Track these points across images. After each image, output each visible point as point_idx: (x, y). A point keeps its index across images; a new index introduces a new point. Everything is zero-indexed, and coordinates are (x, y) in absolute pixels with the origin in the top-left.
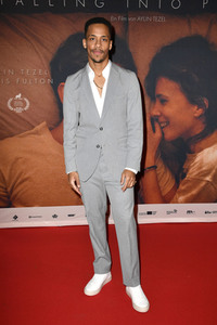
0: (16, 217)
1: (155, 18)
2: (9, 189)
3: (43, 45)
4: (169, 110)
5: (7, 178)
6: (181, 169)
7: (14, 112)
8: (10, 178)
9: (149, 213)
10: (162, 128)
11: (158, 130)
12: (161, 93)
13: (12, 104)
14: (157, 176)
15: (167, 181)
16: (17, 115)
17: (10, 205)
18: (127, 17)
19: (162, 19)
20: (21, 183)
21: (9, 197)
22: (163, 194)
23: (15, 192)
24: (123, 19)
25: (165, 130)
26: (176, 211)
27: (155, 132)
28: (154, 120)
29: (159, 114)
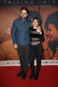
0: (8, 63)
1: (48, 6)
2: (6, 55)
3: (16, 15)
4: (52, 33)
5: (6, 52)
6: (55, 50)
7: (8, 34)
8: (7, 52)
9: (46, 62)
10: (50, 38)
11: (48, 38)
12: (49, 28)
13: (7, 31)
14: (48, 51)
15: (51, 53)
16: (9, 34)
17: (6, 60)
18: (40, 6)
19: (50, 7)
20: (9, 54)
21: (6, 57)
22: (50, 57)
23: (8, 56)
24: (39, 7)
25: (51, 39)
26: (54, 62)
27: (47, 39)
28: (47, 36)
29: (49, 34)
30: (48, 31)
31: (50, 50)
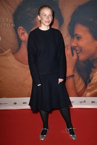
11: (75, 54)
15: (80, 84)
25: (79, 55)
26: (85, 101)
27: (73, 56)
28: (73, 49)
29: (76, 45)
30: (75, 39)
31: (78, 77)
